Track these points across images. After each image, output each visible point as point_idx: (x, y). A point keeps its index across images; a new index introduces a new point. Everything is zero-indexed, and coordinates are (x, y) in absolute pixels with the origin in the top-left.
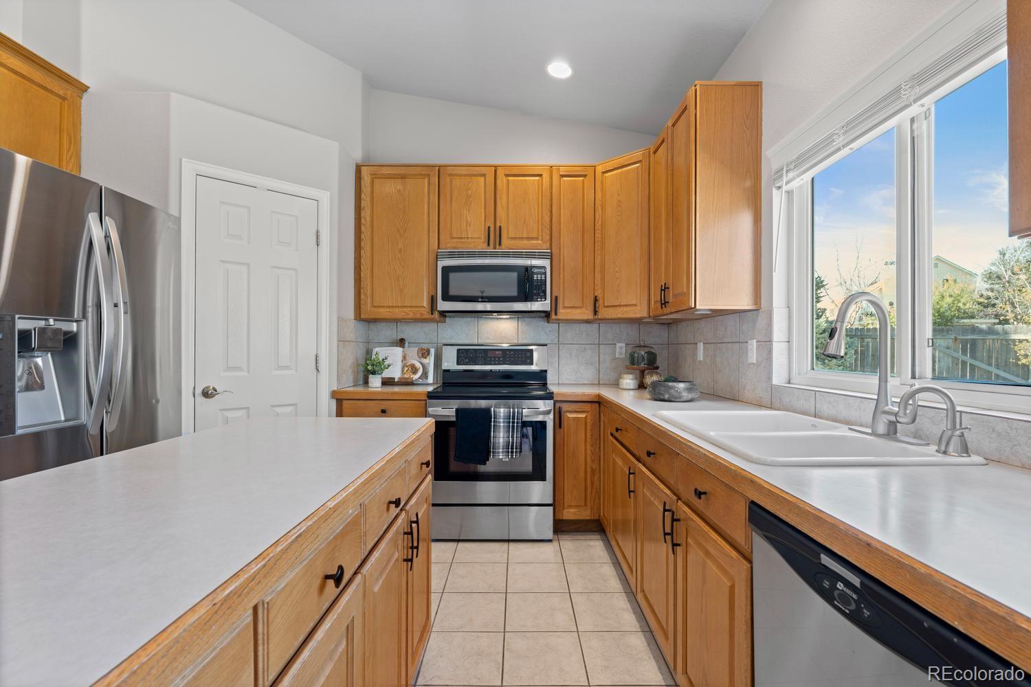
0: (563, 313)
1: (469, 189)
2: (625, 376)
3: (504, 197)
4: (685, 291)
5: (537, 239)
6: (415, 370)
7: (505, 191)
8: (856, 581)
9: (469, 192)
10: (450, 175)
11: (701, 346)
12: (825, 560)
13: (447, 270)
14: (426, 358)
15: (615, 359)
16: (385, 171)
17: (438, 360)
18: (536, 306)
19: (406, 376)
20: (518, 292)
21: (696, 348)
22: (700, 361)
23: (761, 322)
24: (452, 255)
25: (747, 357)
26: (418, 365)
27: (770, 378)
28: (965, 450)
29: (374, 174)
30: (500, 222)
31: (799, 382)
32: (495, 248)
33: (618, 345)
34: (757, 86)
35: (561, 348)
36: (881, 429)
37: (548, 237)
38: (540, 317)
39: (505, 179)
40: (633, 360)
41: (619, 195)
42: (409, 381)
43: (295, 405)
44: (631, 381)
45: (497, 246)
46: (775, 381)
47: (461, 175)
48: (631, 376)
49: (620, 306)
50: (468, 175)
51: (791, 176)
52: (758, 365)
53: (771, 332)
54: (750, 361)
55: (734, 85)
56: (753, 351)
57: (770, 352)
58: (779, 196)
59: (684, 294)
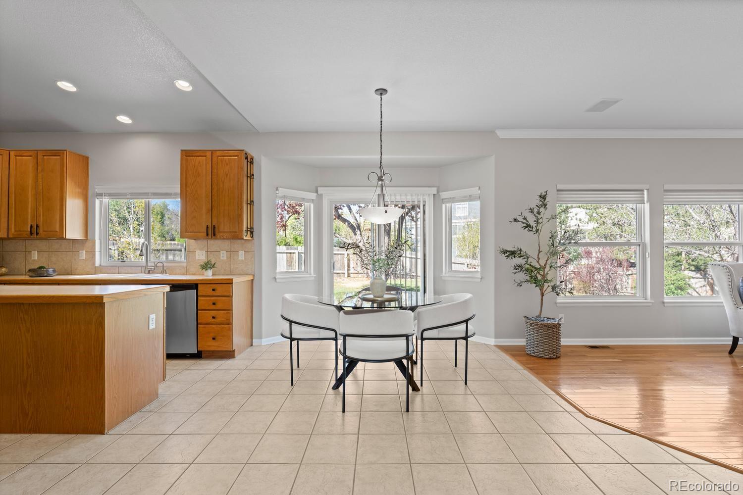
22: (35, 260)
23: (88, 244)
25: (79, 257)
27: (94, 264)
28: (166, 273)
31: (103, 264)
34: (86, 159)
36: (147, 272)
46: (96, 265)
51: (106, 198)
52: (86, 260)
53: (95, 248)
54: (81, 258)
55: (80, 155)
56: (83, 255)
57: (94, 255)
58: (97, 202)
59: (57, 231)
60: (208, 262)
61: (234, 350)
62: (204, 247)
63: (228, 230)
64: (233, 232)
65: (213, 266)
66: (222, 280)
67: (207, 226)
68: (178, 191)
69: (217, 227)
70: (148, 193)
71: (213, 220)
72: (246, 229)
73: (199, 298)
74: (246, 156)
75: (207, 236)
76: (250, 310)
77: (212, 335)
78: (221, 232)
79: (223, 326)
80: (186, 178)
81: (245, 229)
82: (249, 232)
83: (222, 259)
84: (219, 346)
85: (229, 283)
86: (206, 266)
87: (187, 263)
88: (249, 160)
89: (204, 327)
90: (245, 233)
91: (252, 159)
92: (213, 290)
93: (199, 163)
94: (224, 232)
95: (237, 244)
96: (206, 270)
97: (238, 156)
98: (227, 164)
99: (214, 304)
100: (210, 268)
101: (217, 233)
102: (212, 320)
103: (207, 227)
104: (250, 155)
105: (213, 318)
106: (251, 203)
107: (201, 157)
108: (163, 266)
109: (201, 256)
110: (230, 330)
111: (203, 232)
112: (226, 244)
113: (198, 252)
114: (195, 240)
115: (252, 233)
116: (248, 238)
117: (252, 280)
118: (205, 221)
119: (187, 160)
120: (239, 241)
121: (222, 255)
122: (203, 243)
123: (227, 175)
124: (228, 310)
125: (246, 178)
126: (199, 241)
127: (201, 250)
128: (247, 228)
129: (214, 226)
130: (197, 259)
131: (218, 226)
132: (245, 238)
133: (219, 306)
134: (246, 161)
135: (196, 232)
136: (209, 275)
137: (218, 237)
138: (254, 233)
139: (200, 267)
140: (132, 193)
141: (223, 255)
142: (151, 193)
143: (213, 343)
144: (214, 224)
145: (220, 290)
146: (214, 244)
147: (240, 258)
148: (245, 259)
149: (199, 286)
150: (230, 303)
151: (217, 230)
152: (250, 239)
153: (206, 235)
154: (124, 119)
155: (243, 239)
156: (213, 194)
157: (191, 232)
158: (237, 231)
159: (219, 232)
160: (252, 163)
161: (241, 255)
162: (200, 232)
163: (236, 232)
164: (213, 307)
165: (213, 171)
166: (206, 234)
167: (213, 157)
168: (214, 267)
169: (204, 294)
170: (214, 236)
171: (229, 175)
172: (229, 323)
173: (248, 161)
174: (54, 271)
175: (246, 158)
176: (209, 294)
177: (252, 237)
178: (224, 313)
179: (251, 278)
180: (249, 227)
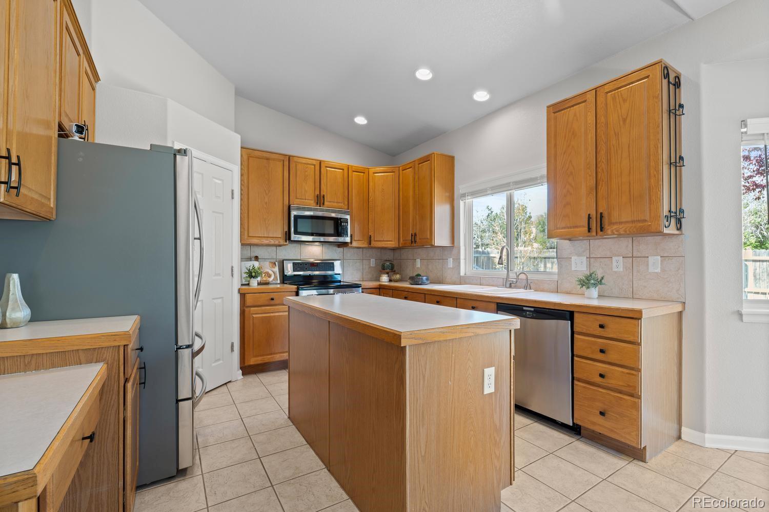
0: (355, 244)
1: (306, 171)
2: (383, 275)
3: (325, 178)
4: (428, 237)
5: (342, 203)
6: (270, 276)
7: (325, 175)
8: (532, 309)
9: (306, 173)
10: (296, 162)
11: (418, 261)
12: (524, 308)
13: (296, 217)
14: (274, 268)
15: (370, 267)
16: (257, 153)
17: (282, 270)
18: (341, 239)
19: (264, 279)
20: (334, 231)
21: (415, 262)
22: (418, 268)
23: (455, 251)
24: (298, 209)
25: (448, 265)
26: (271, 272)
27: (459, 273)
29: (249, 154)
30: (323, 192)
31: (468, 274)
32: (320, 207)
33: (371, 260)
34: (452, 158)
35: (344, 261)
36: (508, 285)
37: (347, 203)
38: (334, 245)
39: (325, 169)
40: (383, 268)
41: (383, 186)
42: (267, 282)
43: (222, 298)
44: (387, 278)
45: (321, 206)
46: (461, 275)
47: (301, 163)
48: (386, 275)
49: (383, 241)
50: (305, 164)
51: (469, 197)
52: (453, 268)
53: (460, 256)
54: (449, 267)
55: (446, 156)
56: (450, 263)
57: (459, 263)
58: (462, 203)
59: (428, 238)
60: (591, 275)
61: (645, 448)
62: (584, 251)
63: (630, 219)
64: (639, 221)
65: (600, 282)
66: (618, 309)
67: (589, 215)
68: (544, 172)
69: (605, 215)
70: (509, 183)
71: (600, 203)
72: (668, 214)
73: (576, 336)
74: (666, 71)
75: (589, 231)
76: (675, 369)
77: (600, 406)
78: (614, 224)
79: (619, 395)
80: (555, 145)
81: (666, 212)
82: (673, 221)
83: (615, 269)
84: (612, 431)
85: (635, 316)
86: (587, 282)
87: (559, 273)
88: (672, 80)
89: (584, 387)
90: (665, 221)
91: (678, 77)
92: (602, 326)
93: (575, 115)
94: (621, 223)
95: (646, 244)
96: (588, 288)
97: (648, 77)
98: (624, 101)
99: (602, 351)
100: (595, 285)
101: (606, 226)
102: (599, 380)
103: (589, 217)
104: (675, 71)
105: (602, 376)
106: (677, 162)
107: (578, 106)
108: (527, 279)
109: (580, 265)
110: (637, 408)
111: (584, 227)
112: (624, 245)
113: (574, 258)
114: (570, 240)
115: (679, 222)
116: (672, 230)
117: (680, 314)
118: (586, 207)
119: (556, 118)
120: (650, 239)
121: (614, 264)
122: (582, 245)
123: (624, 120)
124: (632, 369)
125: (665, 116)
126: (577, 243)
127: (579, 255)
128: (670, 211)
129: (601, 214)
130: (573, 269)
131: (609, 214)
132: (666, 231)
133: (612, 356)
134: (665, 82)
135: (571, 227)
136: (592, 298)
137: (609, 232)
138: (683, 220)
139: (577, 283)
140: (493, 187)
141: (618, 264)
142: (513, 182)
143: (600, 420)
144: (600, 211)
145: (614, 328)
146: (602, 245)
147: (651, 270)
148: (663, 270)
149: (576, 315)
150: (637, 356)
151: (606, 221)
152: (677, 232)
153: (587, 231)
154: (481, 96)
155: (660, 233)
156: (599, 160)
157: (562, 228)
158: (648, 218)
159: (611, 223)
160: (677, 84)
161: (655, 264)
162: (576, 227)
163: (645, 221)
164: (600, 356)
165: (598, 121)
166: (586, 229)
167: (598, 99)
168: (600, 284)
169: (584, 331)
170: (601, 231)
171: (628, 121)
172: (634, 394)
173: (669, 82)
174: (427, 279)
175: (667, 76)
176: (595, 333)
177: (679, 229)
178: (623, 372)
179: (679, 308)
180: (673, 209)
